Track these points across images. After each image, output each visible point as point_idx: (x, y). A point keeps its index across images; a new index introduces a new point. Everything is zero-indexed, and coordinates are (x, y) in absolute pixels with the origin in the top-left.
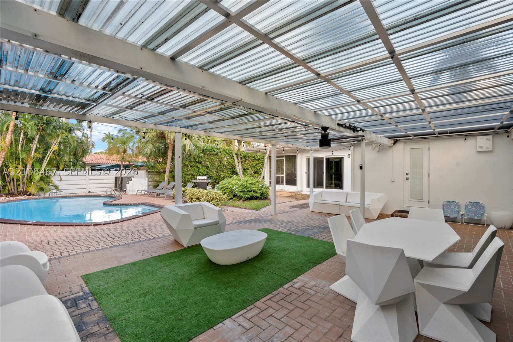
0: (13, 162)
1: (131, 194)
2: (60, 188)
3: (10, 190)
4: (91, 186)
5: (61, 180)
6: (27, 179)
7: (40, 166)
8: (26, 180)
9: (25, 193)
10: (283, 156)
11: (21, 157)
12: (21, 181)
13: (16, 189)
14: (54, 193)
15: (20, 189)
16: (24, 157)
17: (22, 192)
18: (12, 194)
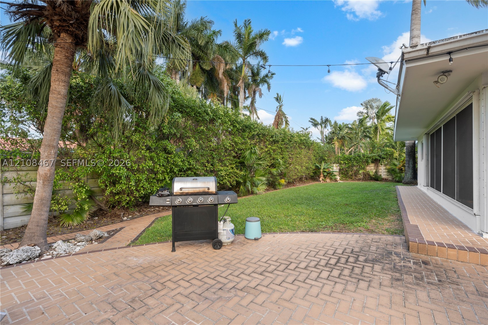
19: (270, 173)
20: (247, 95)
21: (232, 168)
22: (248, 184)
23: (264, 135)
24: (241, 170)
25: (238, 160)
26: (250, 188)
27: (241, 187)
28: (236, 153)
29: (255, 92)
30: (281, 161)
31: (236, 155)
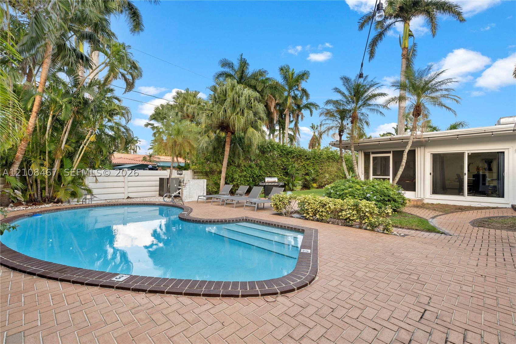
0: (37, 156)
1: (188, 201)
2: (95, 192)
3: (32, 195)
4: (130, 189)
5: (96, 181)
6: (54, 180)
7: (71, 162)
8: (54, 182)
9: (51, 200)
10: (389, 152)
11: (48, 149)
12: (47, 183)
13: (39, 194)
14: (89, 199)
15: (45, 194)
16: (52, 150)
17: (47, 198)
18: (34, 200)
19: (305, 179)
20: (292, 119)
21: (281, 175)
22: (291, 185)
23: (300, 156)
24: (286, 177)
25: (285, 171)
26: (291, 187)
27: (287, 186)
28: (283, 167)
29: (298, 116)
30: (313, 171)
31: (283, 168)
